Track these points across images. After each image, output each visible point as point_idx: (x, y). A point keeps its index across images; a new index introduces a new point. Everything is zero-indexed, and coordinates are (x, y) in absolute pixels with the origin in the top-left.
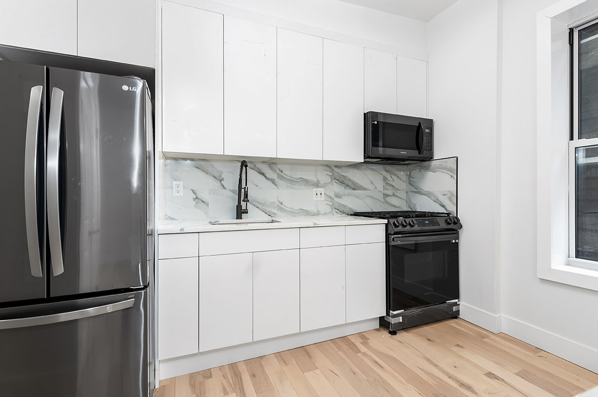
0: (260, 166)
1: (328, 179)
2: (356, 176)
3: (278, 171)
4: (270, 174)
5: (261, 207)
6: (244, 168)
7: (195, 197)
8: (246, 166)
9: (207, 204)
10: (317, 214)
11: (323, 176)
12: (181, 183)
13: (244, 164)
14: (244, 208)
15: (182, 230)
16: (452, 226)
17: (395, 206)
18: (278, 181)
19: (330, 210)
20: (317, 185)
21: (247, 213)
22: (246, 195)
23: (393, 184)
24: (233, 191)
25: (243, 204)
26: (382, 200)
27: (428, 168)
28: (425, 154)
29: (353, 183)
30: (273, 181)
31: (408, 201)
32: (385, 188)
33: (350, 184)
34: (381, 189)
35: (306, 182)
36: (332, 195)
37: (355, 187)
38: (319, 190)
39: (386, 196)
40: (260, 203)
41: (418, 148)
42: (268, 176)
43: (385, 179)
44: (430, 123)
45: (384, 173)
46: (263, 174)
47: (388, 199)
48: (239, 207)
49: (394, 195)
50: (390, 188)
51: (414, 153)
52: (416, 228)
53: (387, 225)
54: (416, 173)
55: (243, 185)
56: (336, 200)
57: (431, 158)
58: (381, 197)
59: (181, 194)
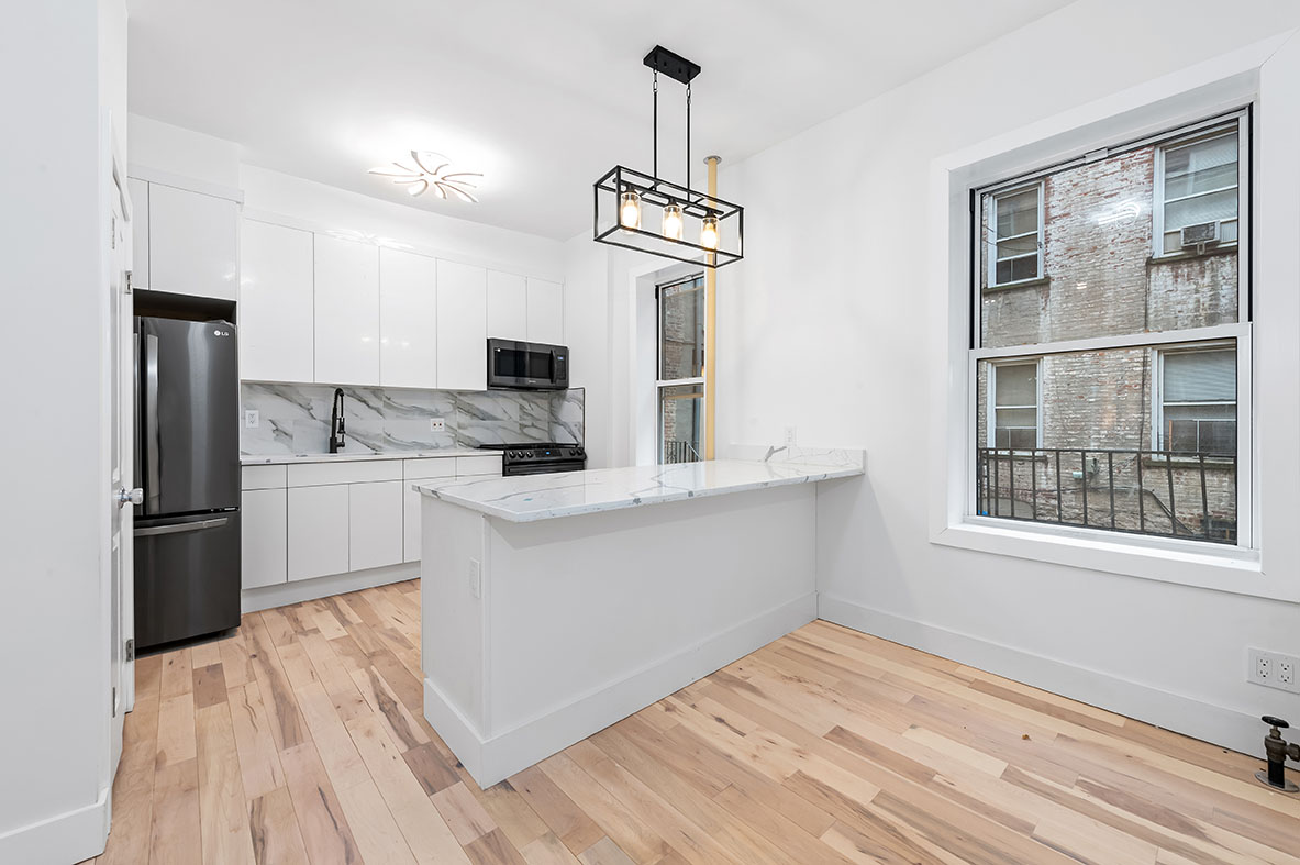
0: (360, 393)
1: (449, 408)
2: (485, 405)
3: (384, 399)
4: (374, 402)
5: (364, 439)
6: (339, 398)
7: (274, 428)
8: (342, 395)
9: (291, 437)
10: (437, 447)
11: (444, 406)
12: (256, 412)
13: (339, 392)
14: (339, 440)
15: (268, 461)
16: (576, 456)
17: (535, 438)
18: (384, 410)
19: (452, 443)
20: (434, 414)
21: (343, 446)
22: (342, 427)
23: (531, 413)
24: (326, 422)
25: (339, 437)
26: (519, 431)
27: (563, 397)
28: (559, 383)
29: (482, 412)
30: (378, 411)
31: (550, 432)
32: (521, 418)
33: (476, 412)
34: (517, 418)
35: (422, 412)
36: (456, 427)
37: (485, 417)
38: (437, 420)
39: (522, 426)
40: (358, 435)
41: (551, 376)
42: (371, 404)
43: (522, 407)
44: (564, 351)
45: (521, 401)
46: (364, 402)
47: (525, 430)
48: (333, 439)
49: (533, 425)
50: (529, 418)
51: (546, 382)
52: (534, 458)
53: (504, 456)
54: (555, 402)
55: (339, 416)
56: (461, 431)
57: (566, 387)
58: (517, 429)
59: (256, 425)
